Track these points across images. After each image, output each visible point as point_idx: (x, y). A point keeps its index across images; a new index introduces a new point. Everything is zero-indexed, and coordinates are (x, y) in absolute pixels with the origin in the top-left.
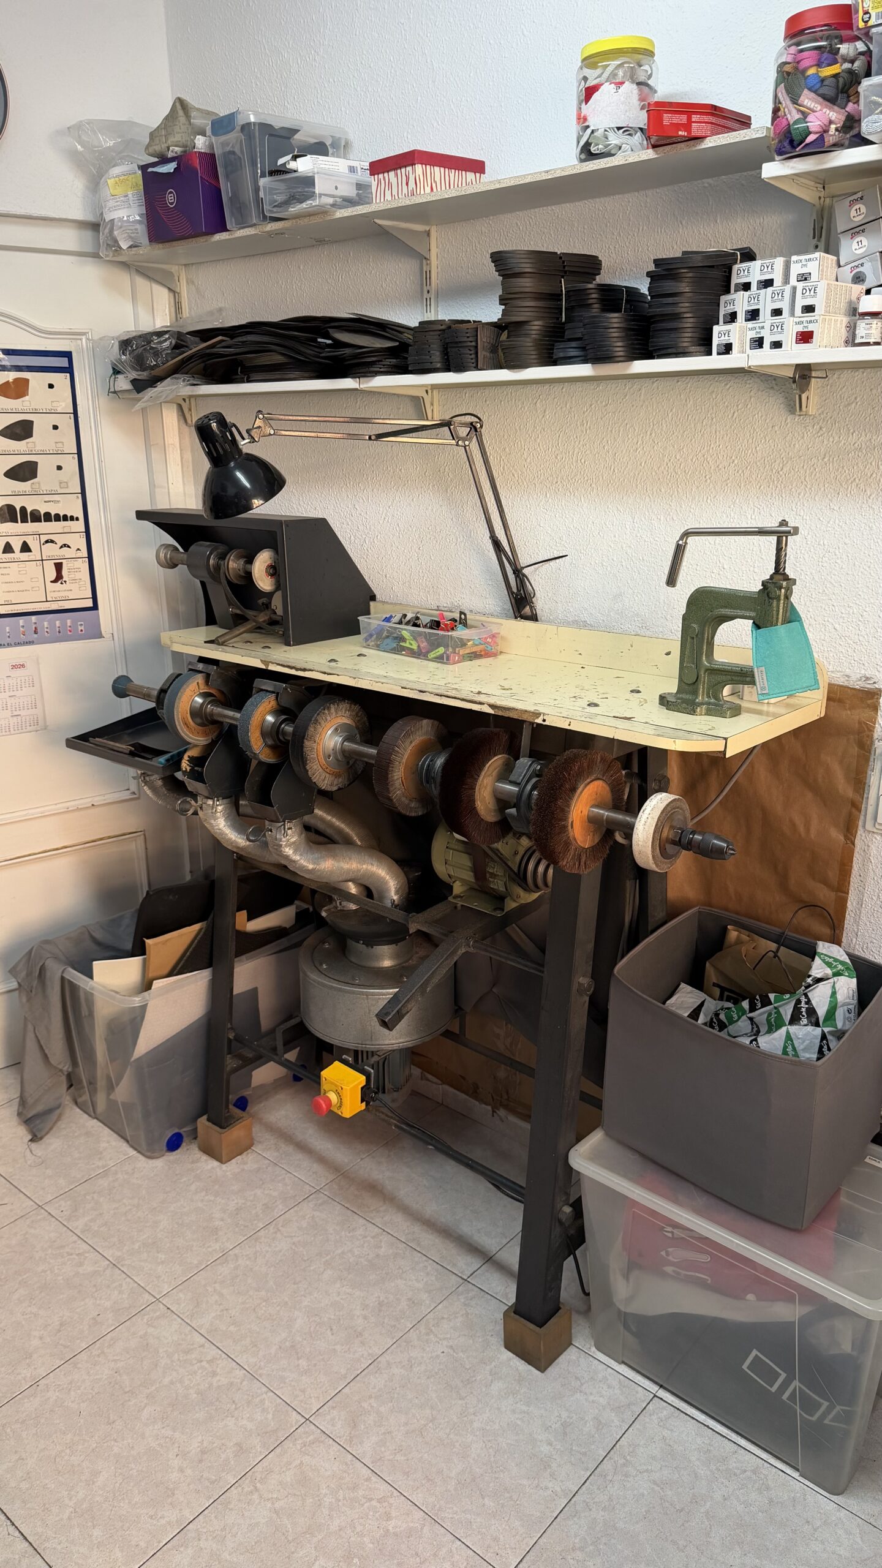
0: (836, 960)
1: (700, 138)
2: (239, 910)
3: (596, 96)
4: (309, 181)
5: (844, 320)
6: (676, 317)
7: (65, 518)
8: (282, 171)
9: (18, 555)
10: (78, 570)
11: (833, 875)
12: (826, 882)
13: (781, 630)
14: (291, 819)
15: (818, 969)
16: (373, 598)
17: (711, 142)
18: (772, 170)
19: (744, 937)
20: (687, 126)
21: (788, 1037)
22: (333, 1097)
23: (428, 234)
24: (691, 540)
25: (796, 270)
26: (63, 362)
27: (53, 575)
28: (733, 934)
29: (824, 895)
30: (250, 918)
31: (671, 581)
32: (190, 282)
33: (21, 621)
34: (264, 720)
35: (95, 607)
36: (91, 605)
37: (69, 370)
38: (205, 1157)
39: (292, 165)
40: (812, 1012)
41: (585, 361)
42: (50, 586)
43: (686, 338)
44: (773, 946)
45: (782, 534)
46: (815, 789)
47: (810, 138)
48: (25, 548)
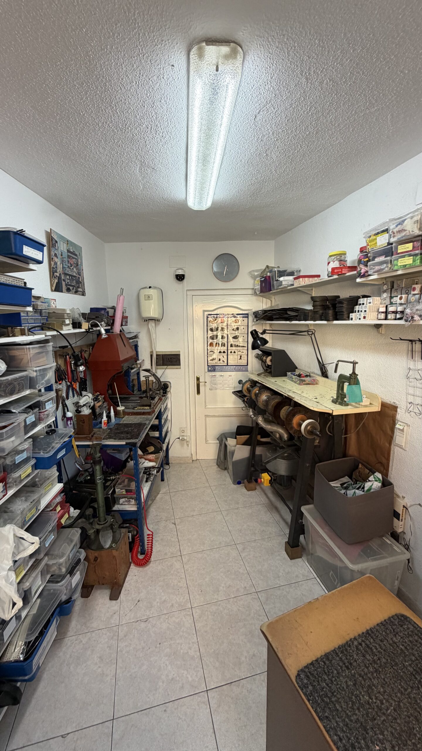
0: (377, 477)
1: (345, 274)
2: (259, 434)
3: (329, 264)
4: (281, 282)
5: (377, 313)
6: (343, 312)
7: (243, 347)
8: (278, 280)
9: (233, 353)
10: (244, 357)
11: (386, 456)
12: (384, 457)
13: (354, 386)
14: (260, 415)
15: (371, 478)
16: (297, 368)
17: (348, 274)
18: (358, 280)
19: (363, 467)
20: (341, 272)
21: (355, 492)
22: (262, 480)
23: (312, 289)
24: (339, 362)
25: (369, 301)
26: (247, 316)
27: (239, 358)
28: (360, 466)
29: (384, 461)
30: (261, 438)
31: (336, 371)
32: (274, 298)
33: (232, 367)
34: (256, 392)
35: (247, 365)
36: (246, 364)
37: (248, 317)
38: (245, 488)
39: (279, 279)
40: (363, 488)
41: (325, 320)
42: (239, 360)
43: (345, 316)
44: (368, 471)
45: (354, 363)
46: (383, 431)
47: (362, 274)
48: (235, 352)
